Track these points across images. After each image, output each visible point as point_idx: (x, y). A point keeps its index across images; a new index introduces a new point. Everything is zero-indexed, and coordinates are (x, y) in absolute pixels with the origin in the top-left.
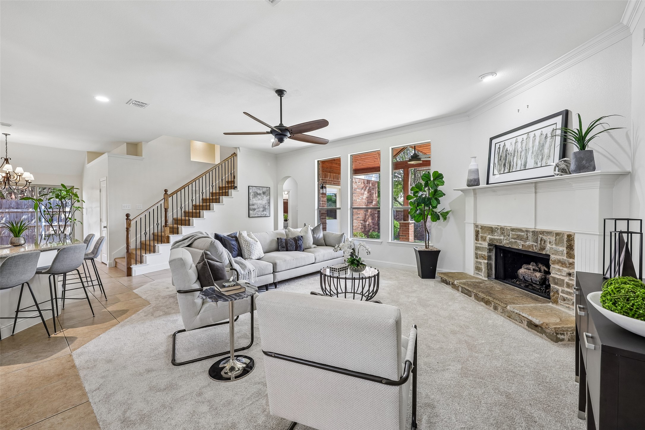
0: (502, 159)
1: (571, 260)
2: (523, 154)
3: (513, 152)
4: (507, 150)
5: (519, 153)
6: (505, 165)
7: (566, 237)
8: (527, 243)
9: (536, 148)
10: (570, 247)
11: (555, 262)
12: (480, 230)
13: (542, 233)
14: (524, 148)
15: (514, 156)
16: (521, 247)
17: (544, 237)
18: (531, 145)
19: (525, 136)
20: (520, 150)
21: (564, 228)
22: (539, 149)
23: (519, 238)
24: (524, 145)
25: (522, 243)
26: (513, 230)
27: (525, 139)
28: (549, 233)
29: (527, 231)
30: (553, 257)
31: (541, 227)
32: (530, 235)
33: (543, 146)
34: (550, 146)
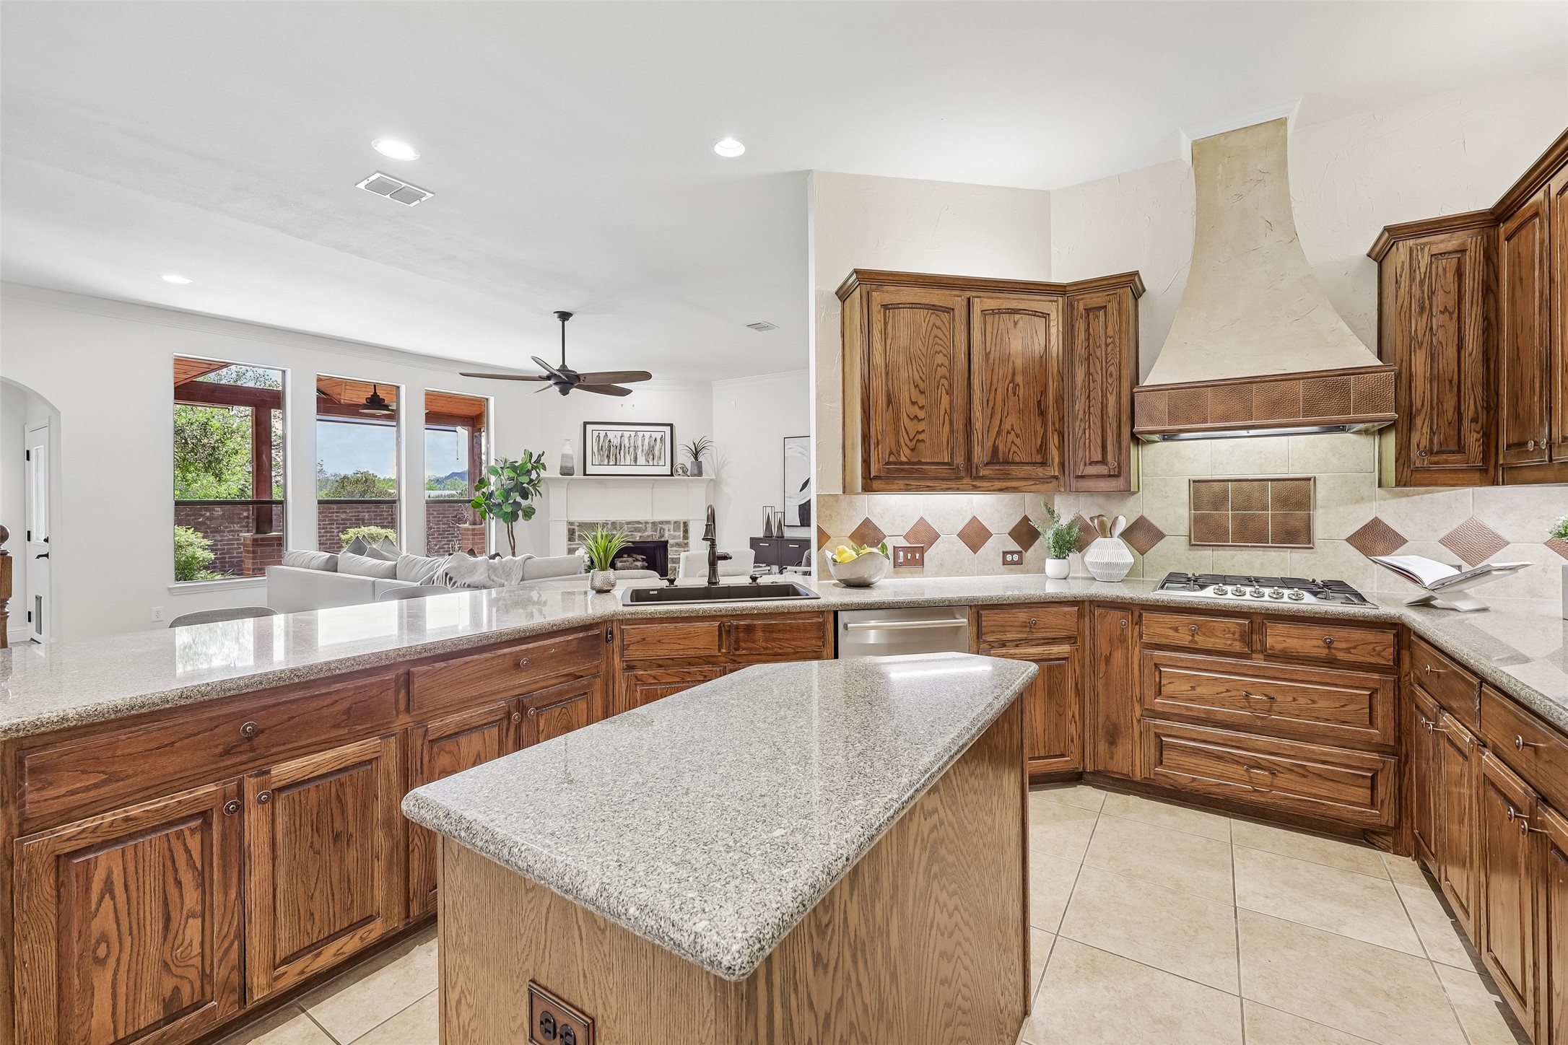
0: (604, 449)
1: (686, 541)
2: (631, 449)
3: (618, 445)
4: (610, 441)
5: (627, 448)
6: (608, 457)
7: (682, 524)
8: (646, 534)
9: (646, 447)
10: (686, 531)
11: (672, 546)
12: (576, 528)
13: (662, 523)
14: (632, 444)
15: (620, 450)
16: (638, 539)
17: (663, 526)
18: (640, 444)
19: (633, 434)
20: (627, 445)
21: (681, 517)
22: (649, 449)
23: (637, 530)
24: (632, 441)
25: (639, 534)
26: (628, 523)
27: (633, 435)
28: (668, 522)
29: (646, 523)
30: (671, 541)
31: (657, 518)
32: (649, 526)
33: (653, 447)
34: (661, 449)
